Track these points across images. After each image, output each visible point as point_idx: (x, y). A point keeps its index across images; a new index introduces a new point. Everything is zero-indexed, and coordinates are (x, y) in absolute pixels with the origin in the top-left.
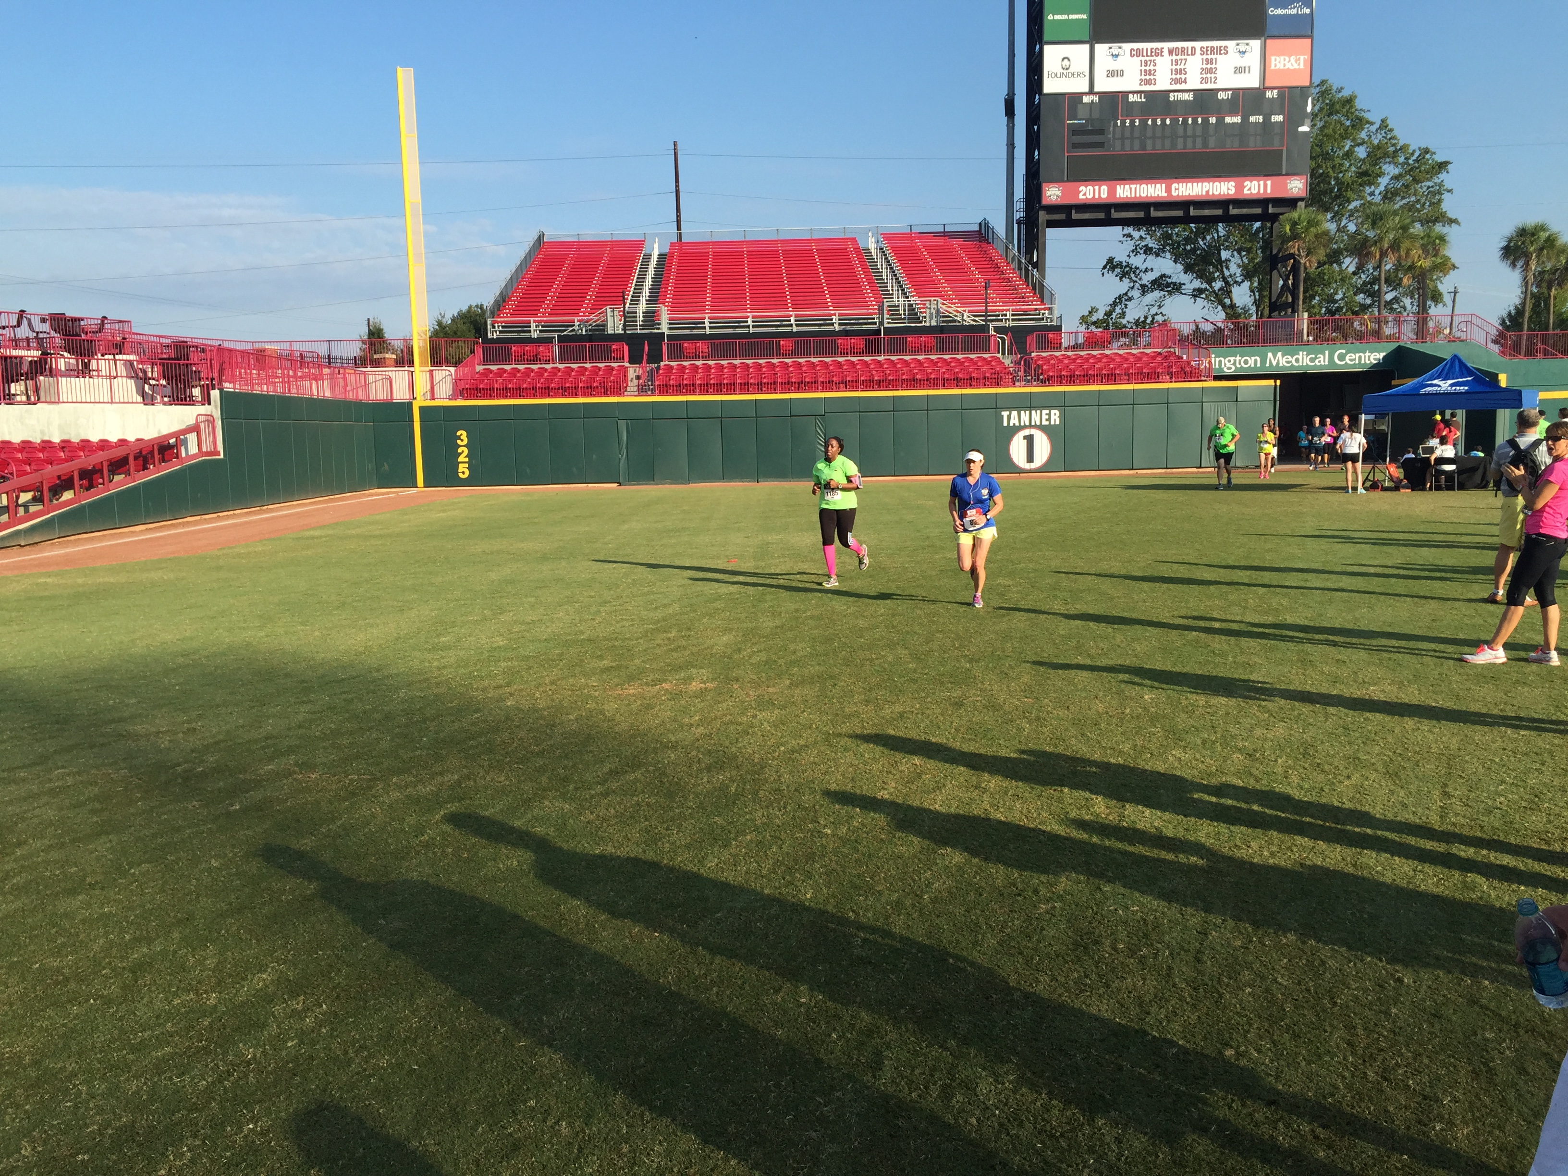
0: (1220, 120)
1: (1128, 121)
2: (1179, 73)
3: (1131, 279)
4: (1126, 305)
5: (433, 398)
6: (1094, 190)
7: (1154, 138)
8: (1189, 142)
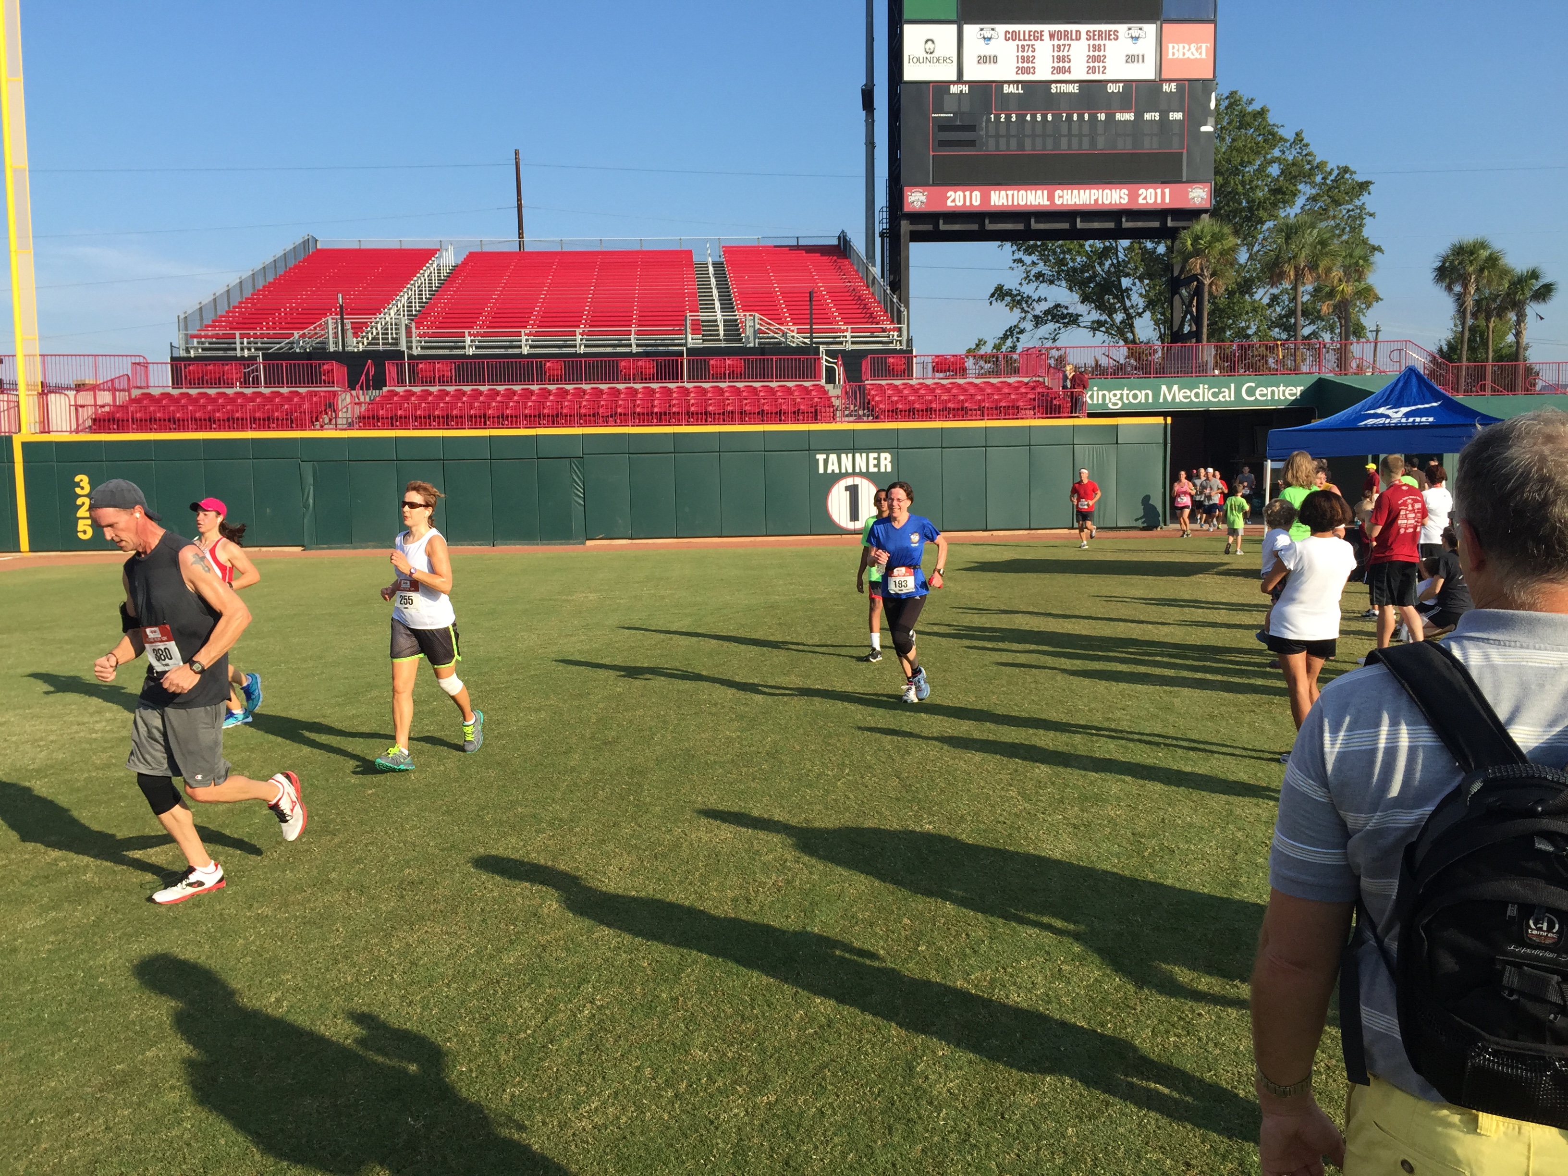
0: (1110, 117)
1: (1003, 116)
2: (1062, 61)
3: (1022, 309)
4: (1018, 338)
5: (45, 430)
6: (965, 196)
7: (1033, 136)
8: (1075, 142)
